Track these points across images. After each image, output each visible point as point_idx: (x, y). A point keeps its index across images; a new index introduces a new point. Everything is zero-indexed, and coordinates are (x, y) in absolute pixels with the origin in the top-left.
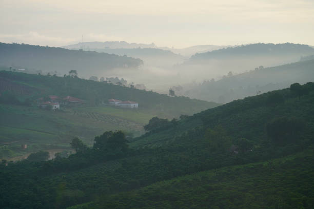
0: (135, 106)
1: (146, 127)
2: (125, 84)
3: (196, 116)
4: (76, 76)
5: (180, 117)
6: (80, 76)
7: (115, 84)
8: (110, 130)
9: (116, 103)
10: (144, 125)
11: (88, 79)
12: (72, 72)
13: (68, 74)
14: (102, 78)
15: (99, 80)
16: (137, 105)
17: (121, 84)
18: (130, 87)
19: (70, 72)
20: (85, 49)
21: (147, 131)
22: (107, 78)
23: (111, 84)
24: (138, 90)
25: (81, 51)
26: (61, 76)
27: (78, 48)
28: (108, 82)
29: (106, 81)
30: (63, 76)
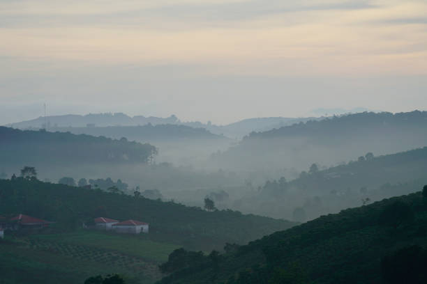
0: (142, 229)
1: (164, 268)
2: (123, 190)
3: (254, 246)
4: (34, 178)
5: (225, 248)
6: (41, 177)
7: (105, 190)
8: (98, 275)
9: (109, 225)
10: (161, 264)
11: (56, 182)
12: (26, 170)
13: (18, 175)
14: (83, 180)
15: (77, 184)
16: (146, 227)
17: (117, 189)
18: (133, 195)
19: (23, 171)
20: (51, 129)
21: (165, 275)
22: (91, 181)
23: (99, 192)
24: (148, 199)
25: (43, 131)
26: (6, 178)
27: (37, 127)
28: (94, 188)
29: (90, 186)
30: (10, 178)
